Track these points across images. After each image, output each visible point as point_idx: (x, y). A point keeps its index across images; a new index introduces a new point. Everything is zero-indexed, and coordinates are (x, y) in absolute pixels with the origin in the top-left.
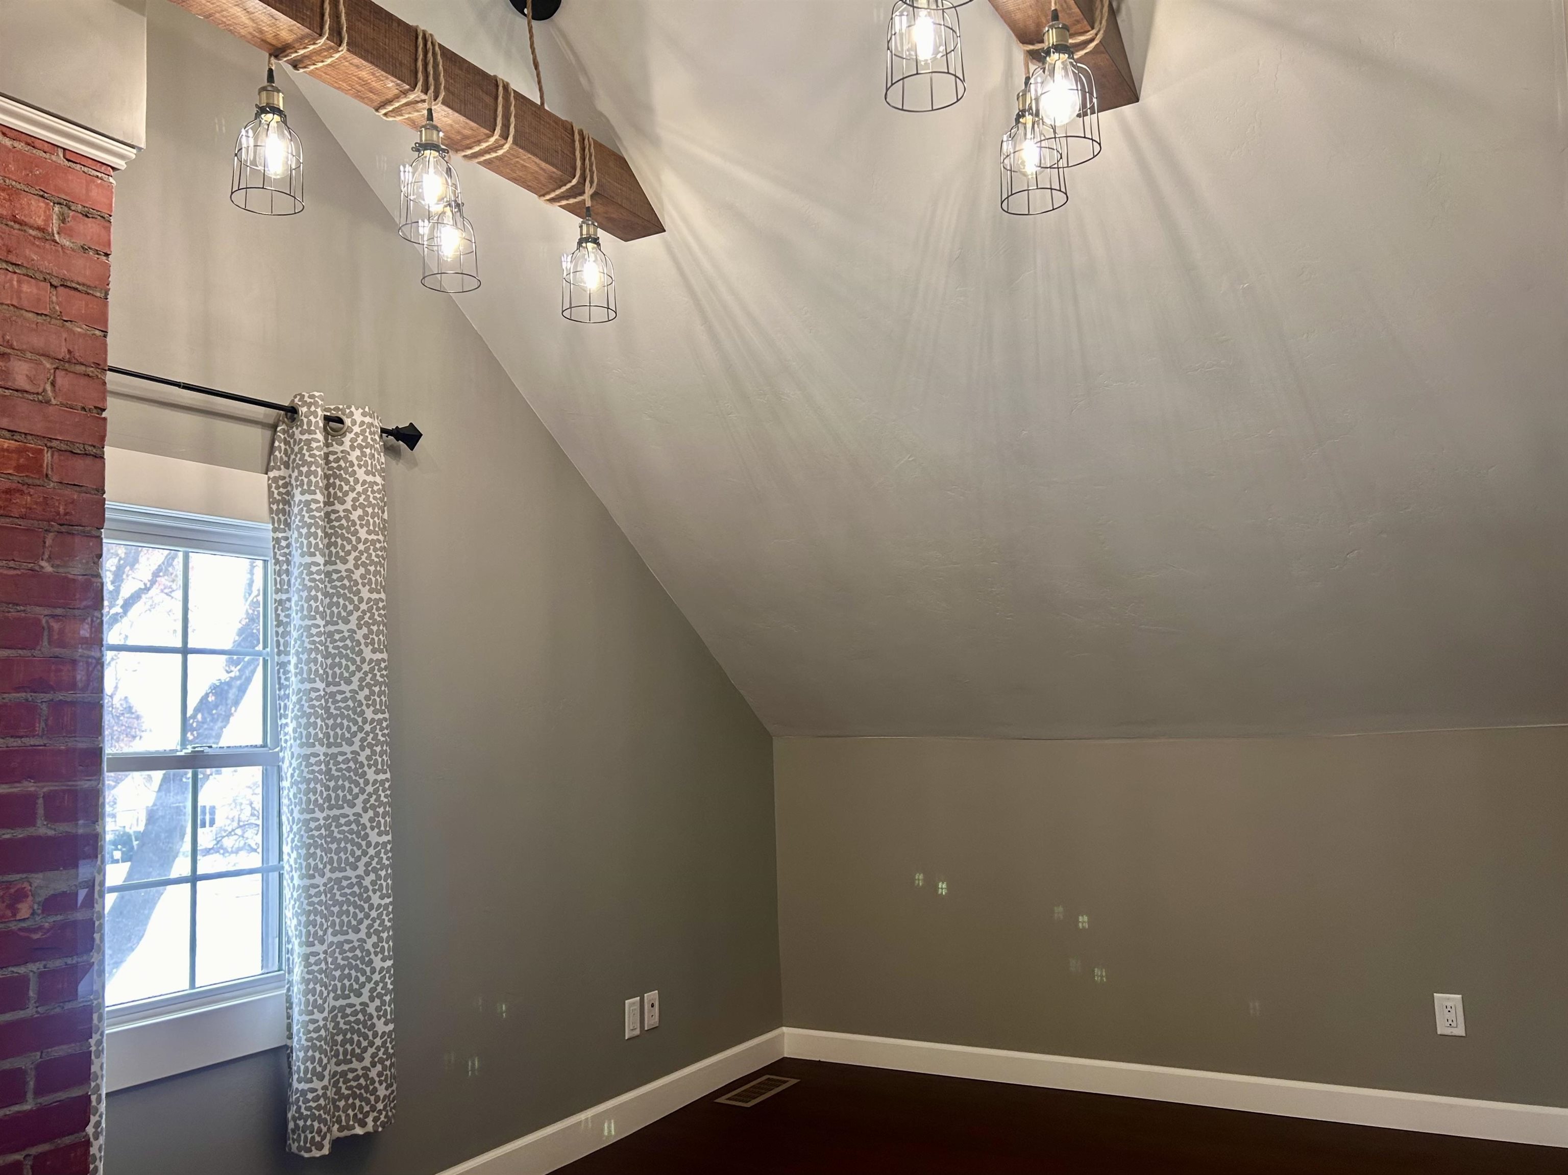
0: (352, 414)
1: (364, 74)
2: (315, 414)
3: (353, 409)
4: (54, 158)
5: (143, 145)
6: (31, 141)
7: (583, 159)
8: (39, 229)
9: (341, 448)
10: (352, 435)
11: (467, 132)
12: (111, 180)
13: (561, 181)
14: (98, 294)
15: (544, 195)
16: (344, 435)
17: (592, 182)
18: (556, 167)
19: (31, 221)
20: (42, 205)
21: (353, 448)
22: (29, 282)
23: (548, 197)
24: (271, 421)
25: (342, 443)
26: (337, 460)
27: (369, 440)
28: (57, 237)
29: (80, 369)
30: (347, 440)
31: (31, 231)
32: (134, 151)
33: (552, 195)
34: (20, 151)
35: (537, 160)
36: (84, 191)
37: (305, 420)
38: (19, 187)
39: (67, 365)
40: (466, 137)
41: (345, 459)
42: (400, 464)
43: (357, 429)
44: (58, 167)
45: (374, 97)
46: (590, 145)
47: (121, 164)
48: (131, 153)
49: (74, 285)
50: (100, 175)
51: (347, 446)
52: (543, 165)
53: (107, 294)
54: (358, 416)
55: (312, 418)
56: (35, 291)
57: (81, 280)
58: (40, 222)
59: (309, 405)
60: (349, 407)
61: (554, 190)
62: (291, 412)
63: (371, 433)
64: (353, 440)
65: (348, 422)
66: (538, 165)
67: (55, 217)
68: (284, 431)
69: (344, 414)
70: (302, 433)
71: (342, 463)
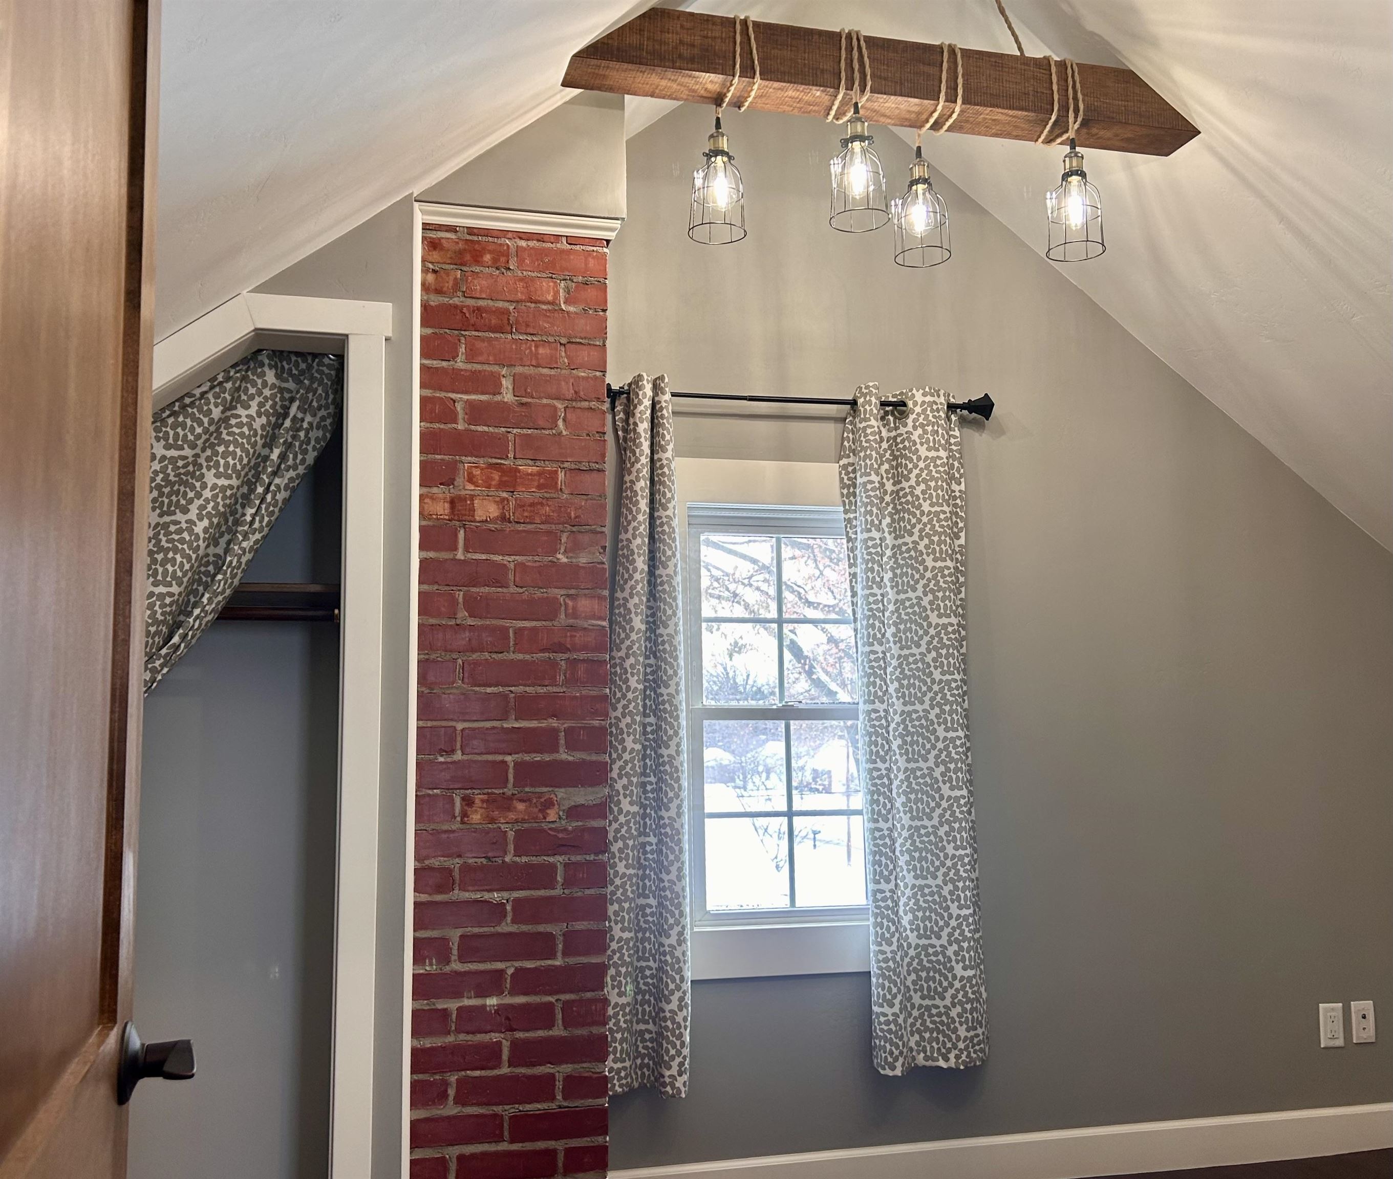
0: (913, 395)
1: (790, 93)
2: (870, 404)
3: (914, 391)
4: (559, 245)
5: (624, 216)
6: (540, 237)
7: (1064, 91)
8: (549, 303)
9: (906, 429)
10: (914, 416)
11: (916, 109)
12: (605, 250)
13: (1042, 121)
14: (598, 343)
15: (1037, 140)
16: (907, 417)
17: (1076, 111)
18: (1026, 110)
19: (544, 299)
20: (551, 284)
21: (915, 428)
22: (543, 345)
23: (1040, 140)
24: (843, 415)
25: (905, 425)
26: (903, 441)
27: (931, 418)
28: (563, 307)
29: (585, 404)
30: (910, 421)
31: (544, 307)
32: (619, 222)
33: (1043, 137)
34: (533, 248)
35: (1000, 110)
36: (583, 265)
37: (862, 409)
38: (533, 275)
39: (574, 404)
40: (919, 114)
41: (909, 439)
42: (984, 435)
43: (918, 409)
44: (562, 251)
45: (816, 108)
46: (1073, 72)
47: (611, 235)
48: (617, 224)
49: (578, 340)
50: (595, 249)
51: (910, 428)
52: (1011, 112)
53: (604, 342)
54: (919, 397)
55: (867, 407)
56: (548, 351)
57: (583, 335)
58: (550, 298)
59: (865, 395)
60: (911, 390)
61: (1042, 132)
62: (853, 403)
63: (932, 411)
64: (914, 421)
65: (910, 404)
66: (1007, 115)
67: (561, 291)
68: (851, 423)
69: (906, 398)
70: (860, 423)
71: (906, 443)
